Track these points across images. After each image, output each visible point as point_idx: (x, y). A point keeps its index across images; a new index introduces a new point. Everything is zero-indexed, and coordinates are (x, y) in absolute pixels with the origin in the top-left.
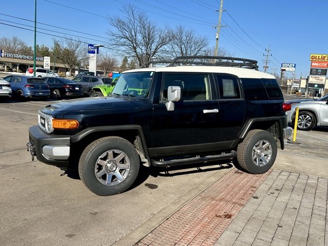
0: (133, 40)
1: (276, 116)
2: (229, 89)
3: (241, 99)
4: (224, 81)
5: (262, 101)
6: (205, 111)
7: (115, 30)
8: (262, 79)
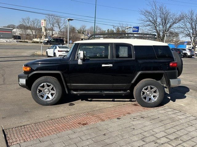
0: (155, 23)
1: (162, 70)
2: (124, 53)
3: (132, 59)
4: (121, 47)
5: (150, 60)
6: (103, 65)
7: (143, 17)
8: (153, 46)
